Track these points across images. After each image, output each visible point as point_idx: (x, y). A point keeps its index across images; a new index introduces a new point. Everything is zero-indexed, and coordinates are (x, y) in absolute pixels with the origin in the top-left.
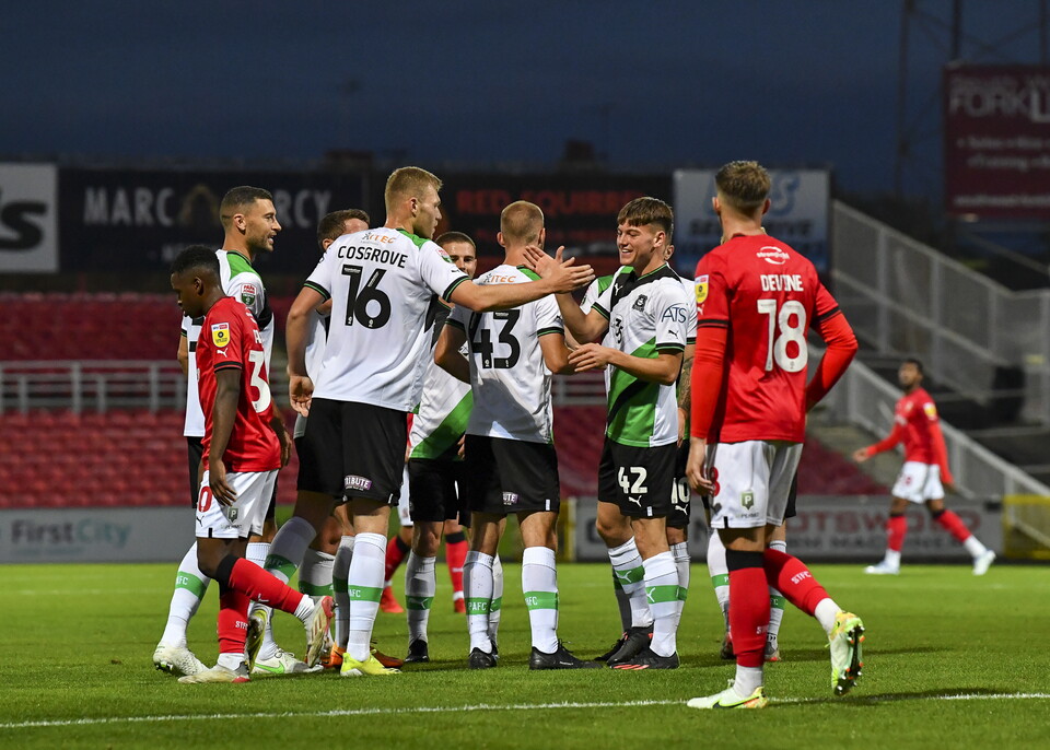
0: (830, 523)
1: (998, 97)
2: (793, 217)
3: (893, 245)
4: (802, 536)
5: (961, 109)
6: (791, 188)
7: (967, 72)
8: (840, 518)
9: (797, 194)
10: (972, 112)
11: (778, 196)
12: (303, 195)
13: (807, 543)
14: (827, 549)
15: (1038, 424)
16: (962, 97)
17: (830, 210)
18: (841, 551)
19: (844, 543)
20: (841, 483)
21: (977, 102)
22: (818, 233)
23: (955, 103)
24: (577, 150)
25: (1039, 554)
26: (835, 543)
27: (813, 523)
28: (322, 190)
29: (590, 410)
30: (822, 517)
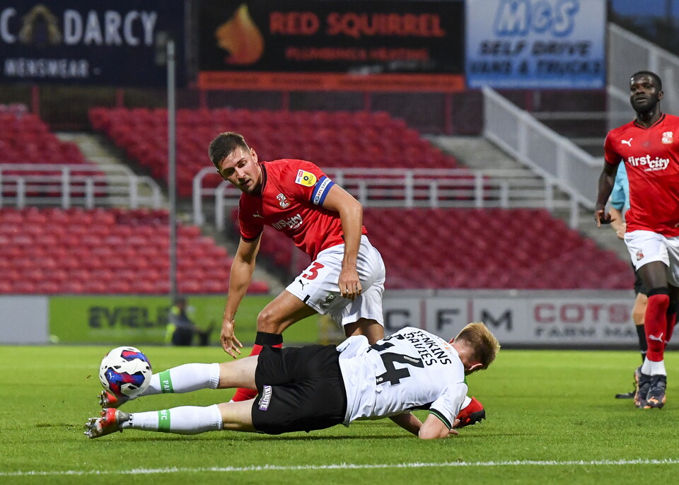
0: (604, 314)
2: (574, 38)
3: (664, 63)
4: (578, 326)
6: (572, 12)
8: (612, 310)
9: (578, 18)
11: (560, 19)
12: (132, 16)
13: (583, 332)
14: (600, 338)
17: (607, 33)
18: (613, 339)
19: (617, 332)
20: (615, 279)
22: (596, 53)
26: (608, 332)
27: (588, 314)
28: (149, 12)
30: (596, 309)
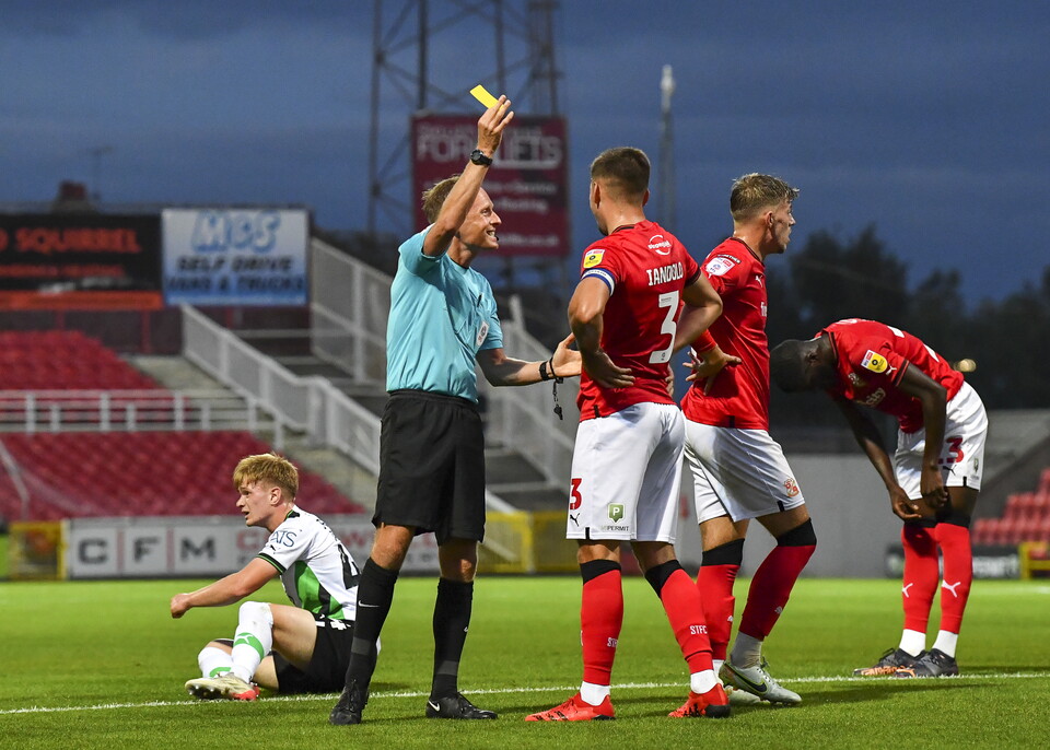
1: (462, 144)
2: (276, 253)
3: (367, 280)
5: (428, 154)
6: (273, 226)
7: (432, 120)
9: (278, 233)
10: (437, 156)
11: (260, 234)
15: (500, 446)
16: (428, 143)
17: (309, 248)
21: (443, 148)
22: (298, 269)
23: (422, 148)
24: (71, 191)
25: (502, 568)
29: (82, 437)
